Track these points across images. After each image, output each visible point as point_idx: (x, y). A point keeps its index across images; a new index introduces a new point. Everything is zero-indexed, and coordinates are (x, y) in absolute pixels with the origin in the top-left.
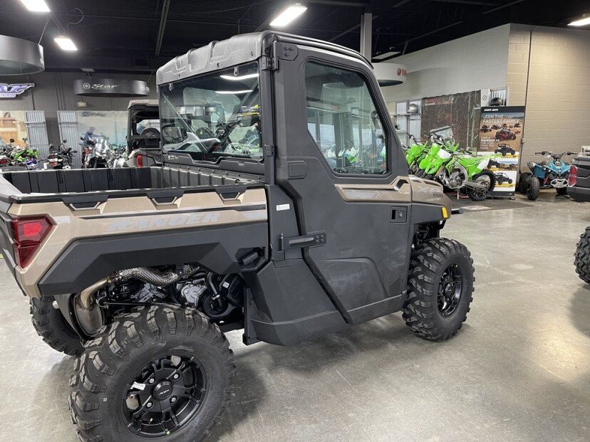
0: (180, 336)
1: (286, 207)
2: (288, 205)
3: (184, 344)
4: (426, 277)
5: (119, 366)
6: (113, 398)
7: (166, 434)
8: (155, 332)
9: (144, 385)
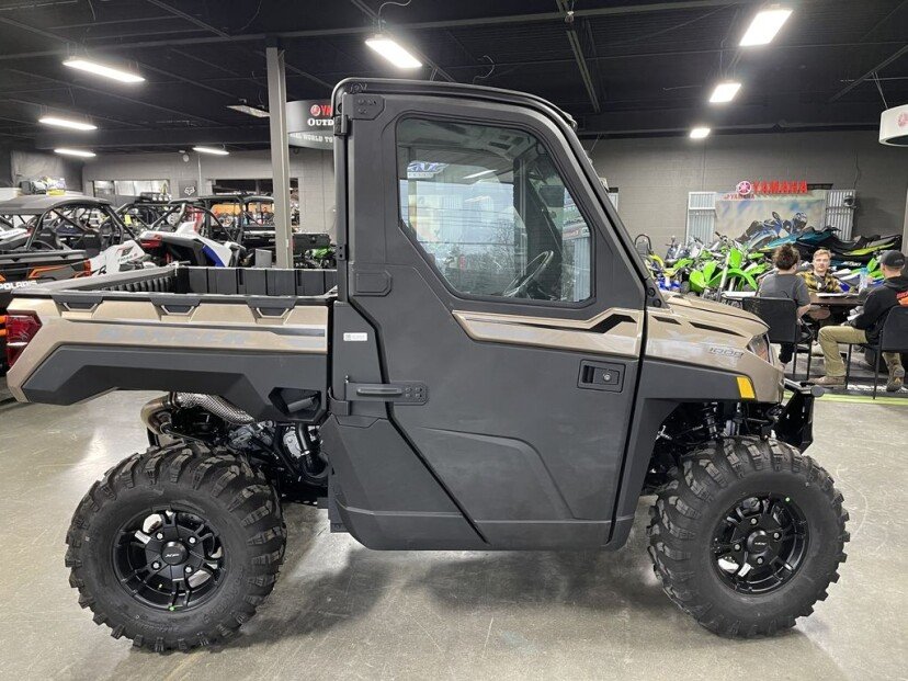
0: (183, 487)
1: (362, 337)
2: (365, 335)
3: (189, 499)
4: (679, 502)
5: (105, 504)
6: (97, 541)
7: (168, 610)
8: (150, 474)
9: (149, 538)
